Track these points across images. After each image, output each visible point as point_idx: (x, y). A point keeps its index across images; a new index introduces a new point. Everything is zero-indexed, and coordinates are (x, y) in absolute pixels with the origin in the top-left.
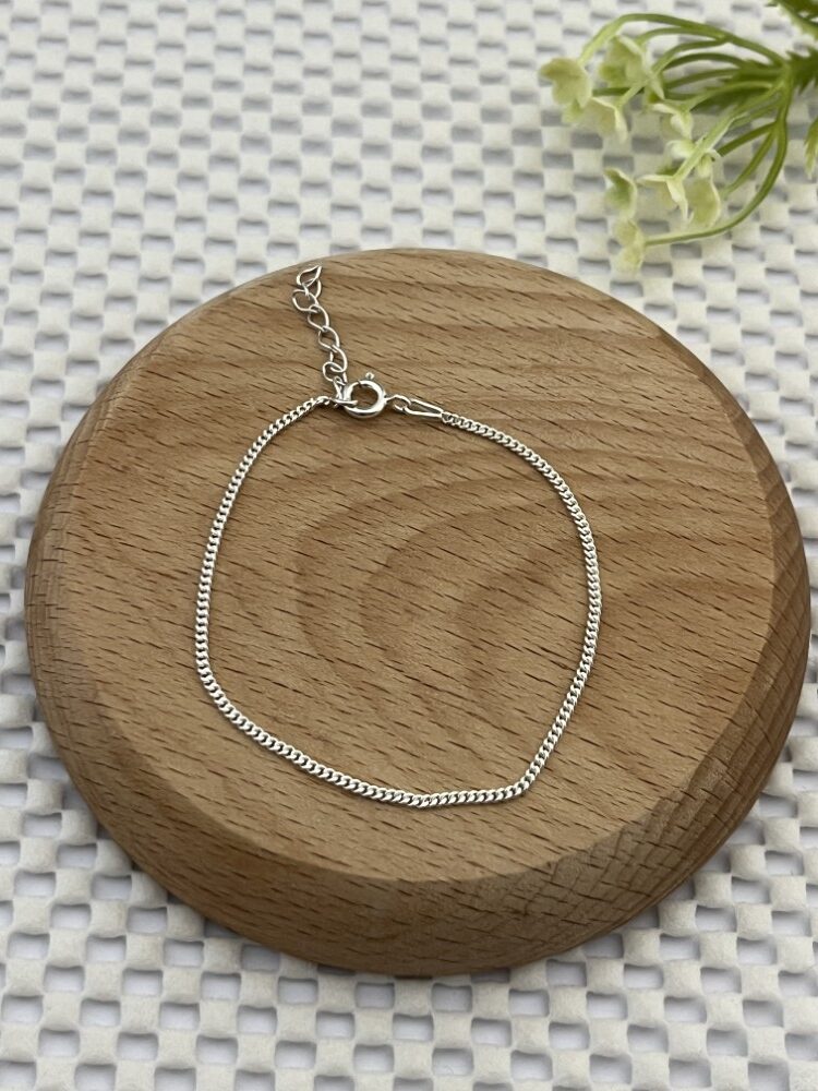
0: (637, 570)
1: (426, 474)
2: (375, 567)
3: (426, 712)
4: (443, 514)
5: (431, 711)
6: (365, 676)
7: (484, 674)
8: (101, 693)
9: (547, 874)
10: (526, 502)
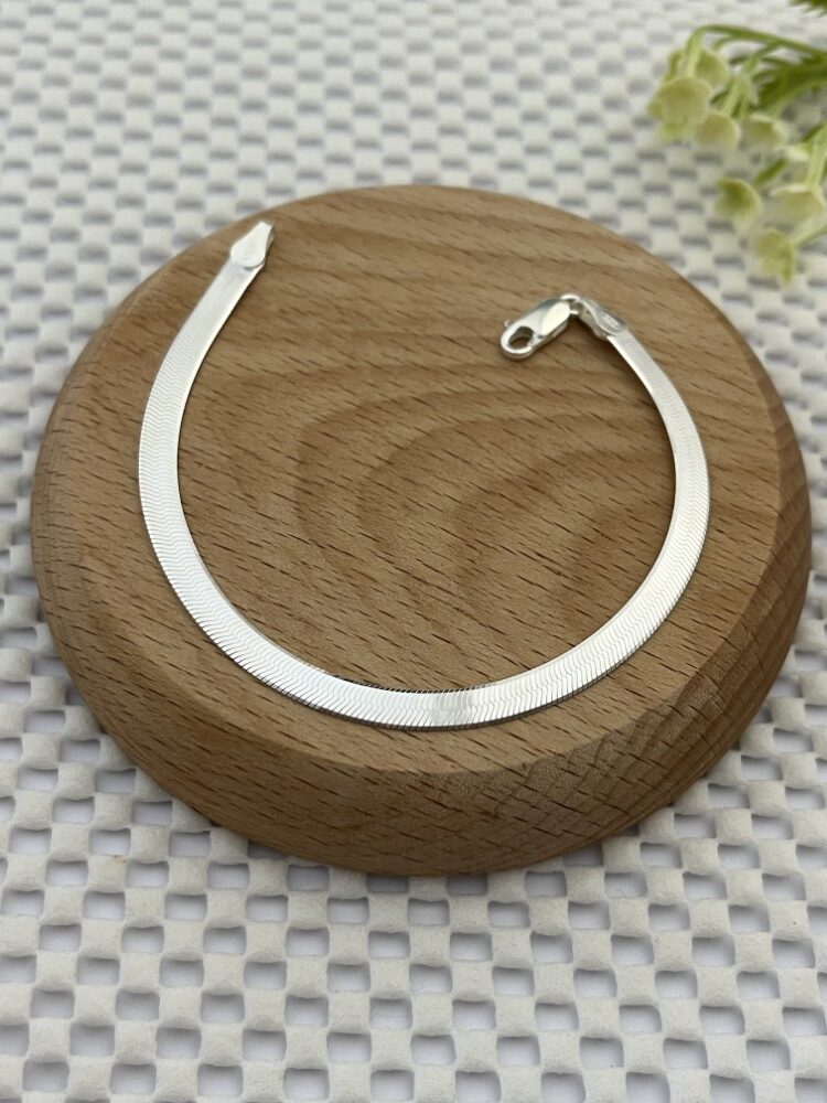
0: (641, 488)
1: (436, 381)
2: (376, 463)
3: (413, 604)
4: (450, 420)
5: (418, 603)
6: (355, 564)
7: (476, 573)
8: (87, 558)
9: (522, 776)
10: (535, 416)
